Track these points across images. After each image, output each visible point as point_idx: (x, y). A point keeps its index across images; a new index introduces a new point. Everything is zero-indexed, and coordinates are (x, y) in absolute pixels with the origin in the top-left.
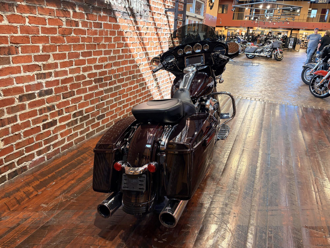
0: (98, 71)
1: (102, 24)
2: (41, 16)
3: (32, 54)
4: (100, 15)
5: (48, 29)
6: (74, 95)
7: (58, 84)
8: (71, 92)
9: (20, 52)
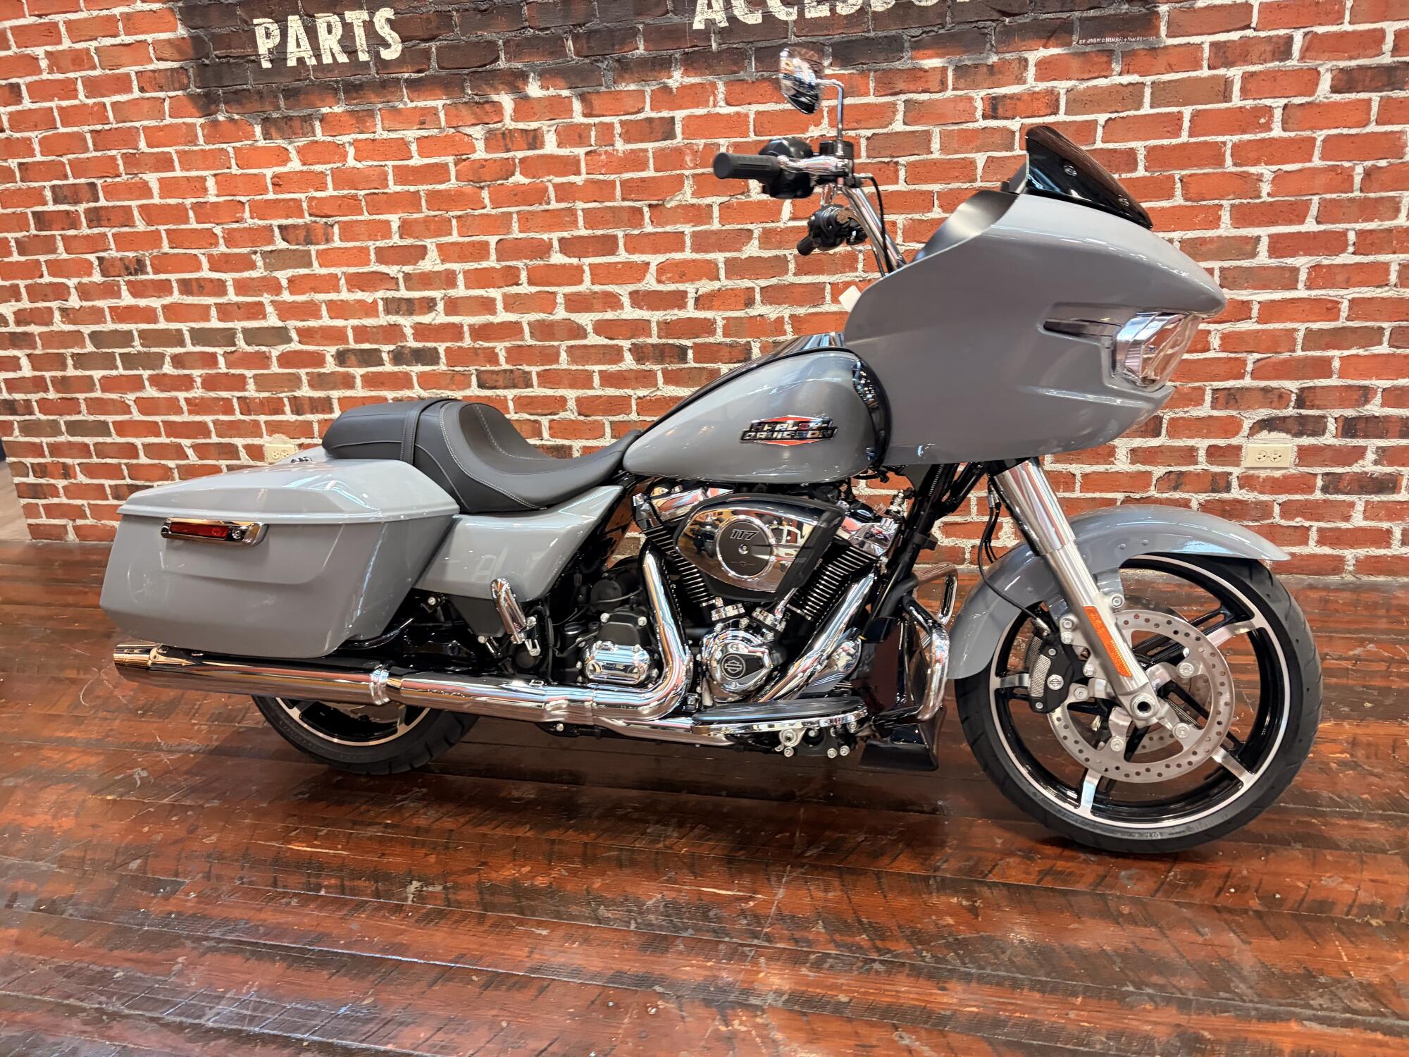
0: (655, 316)
1: (677, 120)
2: (393, 135)
3: (370, 243)
4: (666, 89)
5: (415, 170)
6: (529, 385)
7: (460, 337)
8: (511, 371)
9: (336, 238)
